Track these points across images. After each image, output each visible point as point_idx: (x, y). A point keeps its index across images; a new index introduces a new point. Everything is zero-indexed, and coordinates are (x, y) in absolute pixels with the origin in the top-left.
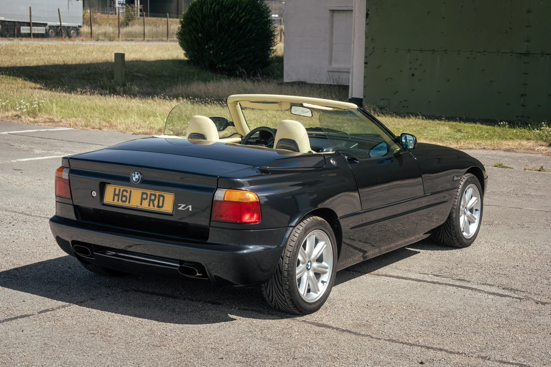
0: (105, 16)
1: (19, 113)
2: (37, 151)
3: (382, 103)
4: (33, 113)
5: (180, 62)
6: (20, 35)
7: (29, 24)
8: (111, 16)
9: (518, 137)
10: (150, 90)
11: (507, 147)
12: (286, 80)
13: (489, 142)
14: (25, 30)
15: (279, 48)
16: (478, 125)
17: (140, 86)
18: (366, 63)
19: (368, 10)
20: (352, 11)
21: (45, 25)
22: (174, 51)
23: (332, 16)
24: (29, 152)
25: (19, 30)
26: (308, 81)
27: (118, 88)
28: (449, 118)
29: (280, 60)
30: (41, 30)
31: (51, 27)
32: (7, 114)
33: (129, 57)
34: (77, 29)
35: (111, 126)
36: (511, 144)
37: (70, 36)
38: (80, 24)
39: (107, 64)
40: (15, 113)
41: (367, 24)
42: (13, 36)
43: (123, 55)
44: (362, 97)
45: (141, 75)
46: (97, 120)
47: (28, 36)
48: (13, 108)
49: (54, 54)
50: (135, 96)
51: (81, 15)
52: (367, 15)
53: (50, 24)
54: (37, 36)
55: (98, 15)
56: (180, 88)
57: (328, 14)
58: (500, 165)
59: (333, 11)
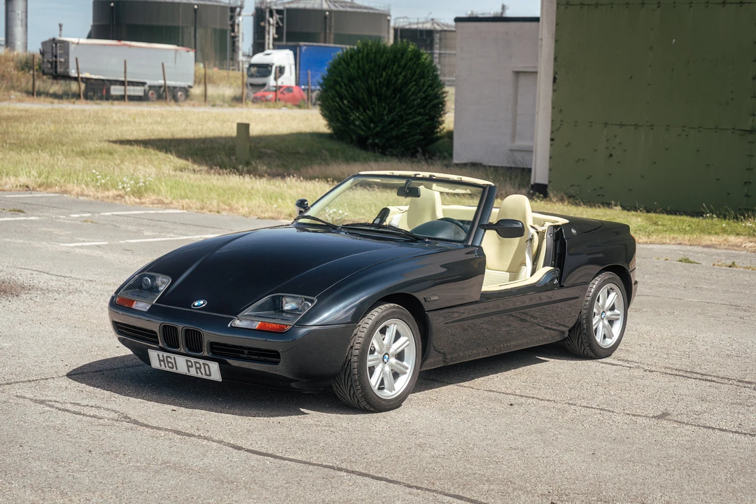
0: (224, 73)
1: (122, 193)
3: (572, 191)
4: (138, 193)
6: (109, 97)
7: (122, 83)
8: (232, 73)
10: (280, 170)
11: (708, 243)
12: (455, 161)
14: (116, 90)
16: (685, 217)
17: (269, 165)
18: (552, 140)
19: (555, 73)
20: (536, 72)
21: (143, 84)
22: (313, 121)
23: (516, 80)
24: (137, 234)
25: (108, 91)
26: (485, 163)
27: (240, 167)
30: (138, 91)
31: (151, 87)
32: (107, 194)
33: (255, 129)
34: (186, 91)
35: (231, 209)
36: (714, 239)
37: (175, 99)
38: (191, 84)
39: (228, 139)
40: (116, 193)
41: (554, 91)
42: (101, 98)
43: (247, 126)
44: (546, 182)
45: (269, 151)
46: (215, 203)
47: (122, 98)
48: (115, 186)
49: (159, 123)
50: (261, 176)
51: (192, 73)
52: (555, 79)
53: (150, 82)
54: (133, 99)
55: (214, 71)
56: (316, 169)
57: (510, 77)
58: (686, 260)
59: (518, 73)
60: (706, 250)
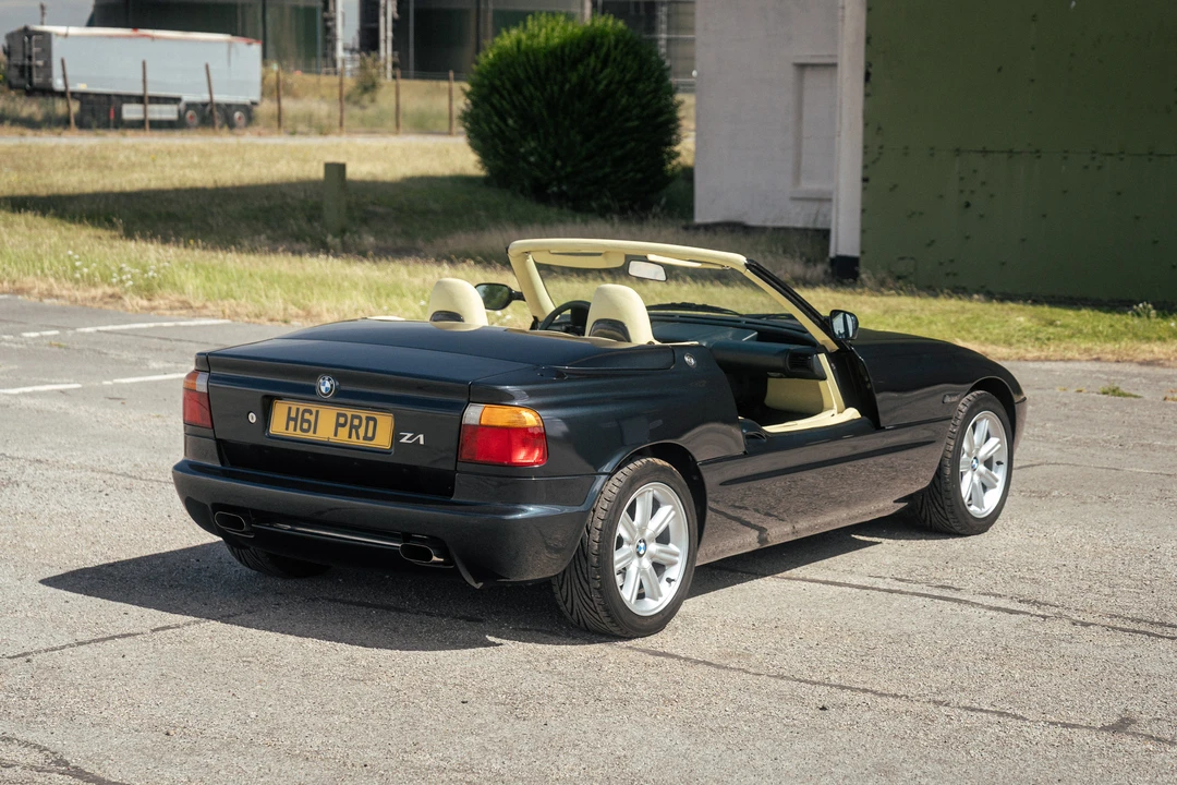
0: (311, 79)
4: (147, 290)
6: (121, 124)
7: (140, 99)
8: (325, 80)
9: (1174, 335)
10: (400, 242)
11: (1149, 357)
12: (699, 220)
13: (1109, 346)
14: (131, 112)
16: (1086, 313)
17: (377, 234)
18: (865, 180)
19: (868, 65)
20: (835, 64)
21: (177, 100)
22: (457, 156)
23: (800, 79)
25: (119, 112)
26: (747, 223)
27: (330, 239)
30: (168, 112)
31: (190, 106)
33: (357, 170)
34: (248, 110)
35: (308, 315)
36: (1157, 350)
37: (229, 124)
38: (256, 97)
40: (108, 289)
41: (867, 95)
42: (106, 126)
43: (342, 168)
44: (855, 254)
45: (380, 210)
47: (139, 125)
49: (194, 166)
51: (257, 78)
52: (868, 76)
53: (187, 98)
54: (158, 125)
55: (297, 78)
56: (461, 240)
57: (790, 74)
58: (1115, 392)
59: (802, 67)
60: (1145, 369)
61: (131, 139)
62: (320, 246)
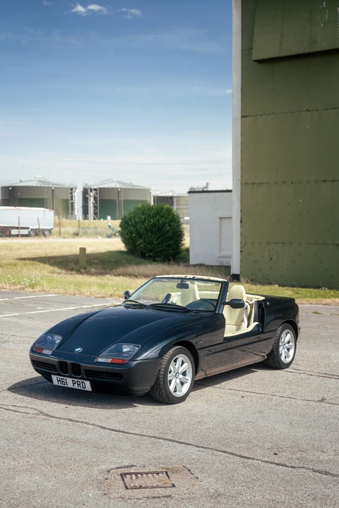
0: (68, 221)
1: (23, 286)
2: (39, 308)
3: (252, 277)
4: (32, 286)
5: (122, 252)
6: (10, 236)
7: (18, 228)
8: (72, 221)
9: (333, 296)
10: (102, 271)
11: (326, 303)
12: (191, 263)
13: (314, 300)
14: (14, 232)
15: (187, 242)
16: (311, 290)
17: (95, 268)
18: (241, 252)
19: (241, 218)
20: (231, 218)
21: (28, 228)
22: (118, 244)
23: (221, 222)
24: (34, 309)
25: (10, 232)
26: (206, 264)
27: (82, 270)
28: (293, 286)
29: (188, 250)
30: (25, 232)
31: (32, 230)
32: (16, 287)
33: (89, 251)
34: (50, 231)
35: (81, 293)
36: (328, 301)
37: (45, 235)
38: (52, 227)
39: (75, 256)
40: (20, 286)
41: (241, 227)
42: (6, 236)
43: (85, 249)
44: (239, 273)
45: (96, 261)
46: (72, 290)
47: (17, 236)
48: (19, 283)
49: (38, 249)
50: (93, 275)
51: (53, 221)
52: (241, 221)
53: (31, 227)
54: (23, 236)
55: (64, 220)
56: (121, 270)
57: (218, 220)
58: (316, 313)
59: (221, 218)
60: (325, 306)
61: (16, 240)
62: (79, 272)
